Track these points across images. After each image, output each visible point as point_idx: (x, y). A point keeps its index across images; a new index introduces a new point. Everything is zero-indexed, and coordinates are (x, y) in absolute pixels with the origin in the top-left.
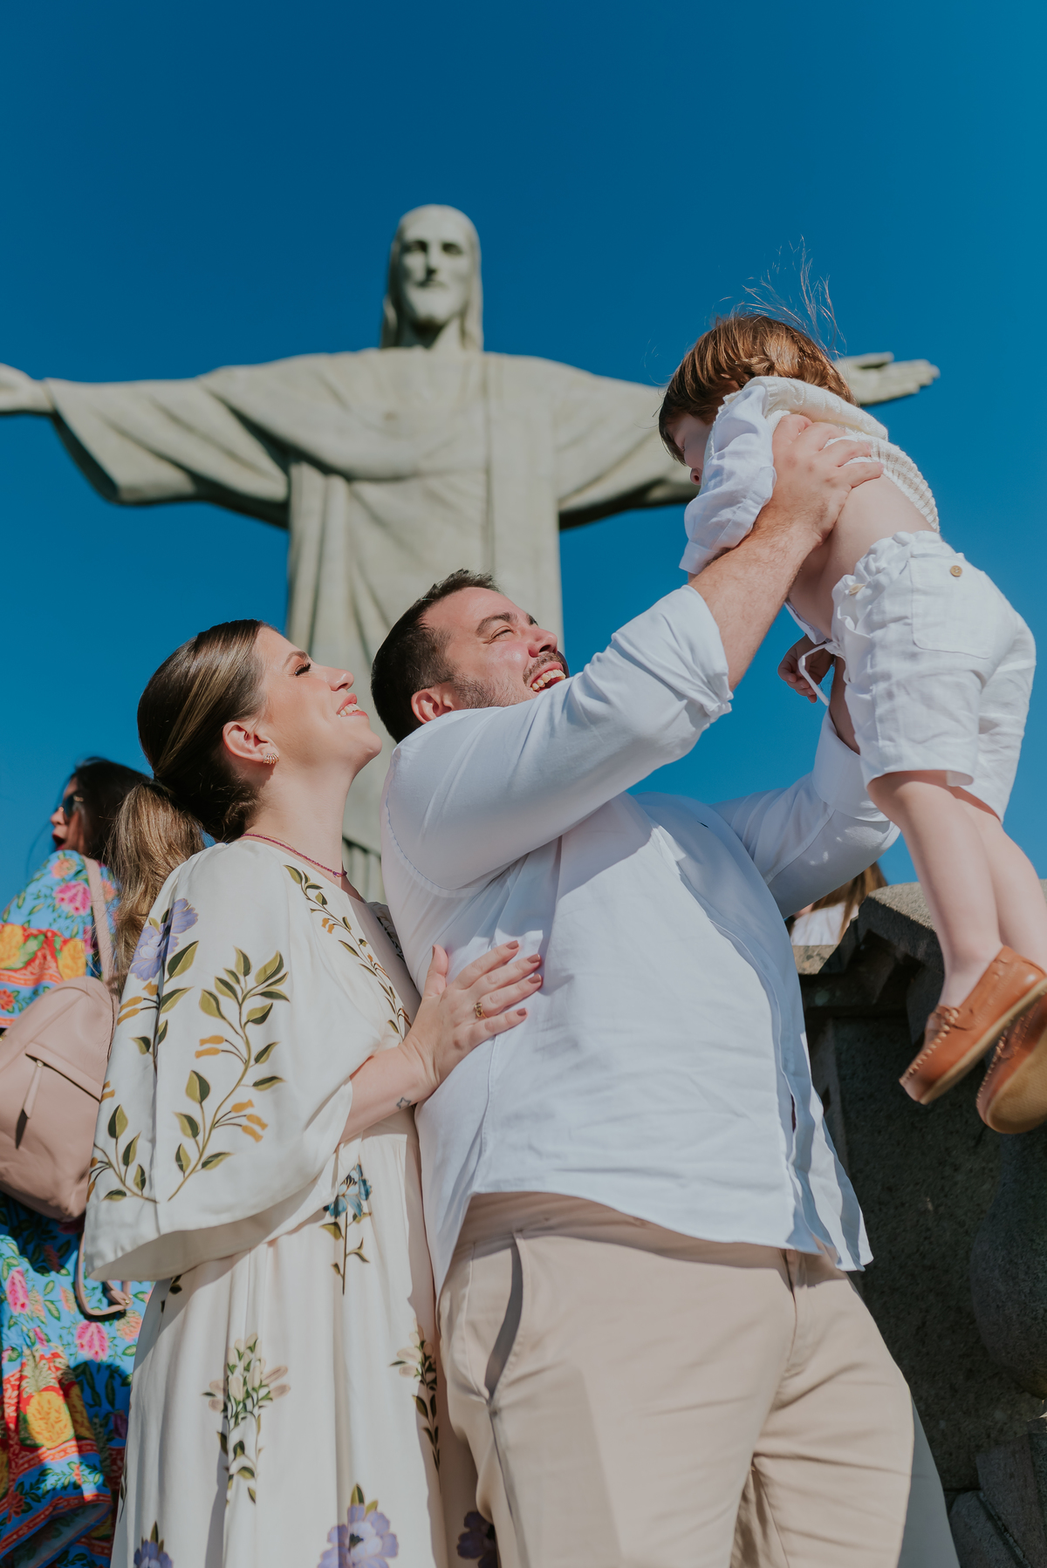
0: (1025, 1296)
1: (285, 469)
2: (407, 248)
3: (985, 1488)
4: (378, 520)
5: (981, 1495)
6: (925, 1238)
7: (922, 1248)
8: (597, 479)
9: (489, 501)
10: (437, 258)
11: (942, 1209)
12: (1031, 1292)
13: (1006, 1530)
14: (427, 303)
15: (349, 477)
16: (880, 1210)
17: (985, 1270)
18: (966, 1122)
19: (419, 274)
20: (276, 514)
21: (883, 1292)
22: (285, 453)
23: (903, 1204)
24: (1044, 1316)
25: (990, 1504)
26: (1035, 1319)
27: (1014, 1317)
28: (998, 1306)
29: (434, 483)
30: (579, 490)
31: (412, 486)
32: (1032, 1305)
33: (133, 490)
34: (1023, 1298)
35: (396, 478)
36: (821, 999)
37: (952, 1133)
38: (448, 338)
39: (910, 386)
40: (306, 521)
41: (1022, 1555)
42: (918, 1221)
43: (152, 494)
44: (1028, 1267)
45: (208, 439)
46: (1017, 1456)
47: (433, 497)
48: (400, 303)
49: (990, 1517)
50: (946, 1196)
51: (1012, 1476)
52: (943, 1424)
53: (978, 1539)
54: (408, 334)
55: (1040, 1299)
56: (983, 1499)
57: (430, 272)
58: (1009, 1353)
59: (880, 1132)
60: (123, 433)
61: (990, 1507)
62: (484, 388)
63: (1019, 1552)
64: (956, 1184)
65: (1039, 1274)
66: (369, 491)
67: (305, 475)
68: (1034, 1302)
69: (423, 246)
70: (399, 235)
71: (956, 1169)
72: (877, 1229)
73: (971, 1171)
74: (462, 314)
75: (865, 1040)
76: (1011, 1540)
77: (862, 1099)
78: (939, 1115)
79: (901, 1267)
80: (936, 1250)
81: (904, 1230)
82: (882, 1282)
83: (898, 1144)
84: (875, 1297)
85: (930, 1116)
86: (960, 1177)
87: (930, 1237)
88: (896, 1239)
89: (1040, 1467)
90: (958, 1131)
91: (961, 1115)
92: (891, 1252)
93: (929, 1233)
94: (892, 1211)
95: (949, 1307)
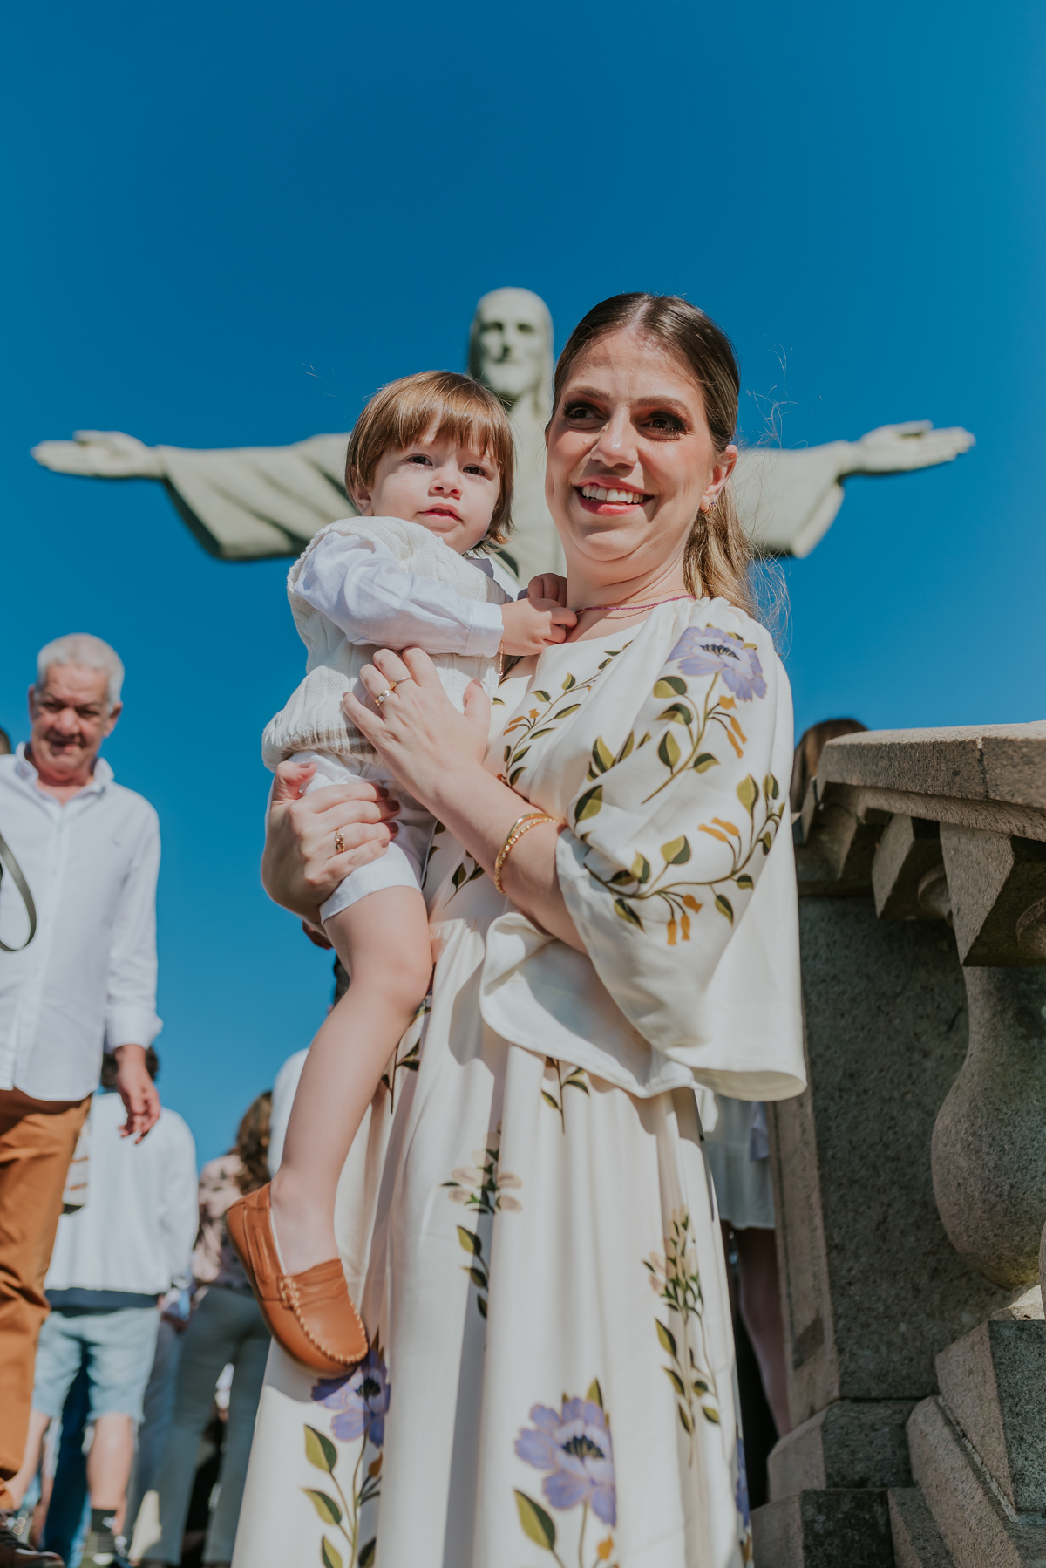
0: (989, 1171)
2: (485, 328)
3: (944, 1391)
5: (940, 1399)
6: (890, 1128)
7: (885, 1138)
11: (909, 1097)
12: (996, 1165)
13: (965, 1435)
14: (504, 378)
16: (841, 1097)
17: (946, 1145)
18: (938, 1006)
19: (496, 351)
21: (840, 1185)
23: (865, 1092)
24: (1010, 1193)
25: (949, 1408)
26: (1000, 1196)
27: (977, 1194)
28: (959, 1184)
32: (997, 1180)
33: (235, 547)
34: (987, 1173)
37: (922, 1017)
38: (522, 410)
41: (980, 1462)
42: (882, 1109)
44: (994, 1139)
45: (303, 502)
46: (976, 1349)
49: (948, 1422)
50: (913, 1083)
51: (971, 1373)
52: (903, 1327)
53: (933, 1447)
55: (1006, 1174)
56: (942, 1404)
57: (506, 351)
58: (970, 1236)
59: (842, 1016)
61: (948, 1412)
63: (977, 1459)
64: (925, 1070)
65: (1006, 1146)
68: (999, 1177)
69: (499, 326)
71: (926, 1055)
72: (837, 1117)
73: (942, 1057)
74: (535, 388)
75: (829, 919)
76: (970, 1446)
77: (824, 981)
78: (908, 998)
79: (862, 1158)
80: (901, 1141)
81: (866, 1119)
82: (841, 1173)
83: (863, 1028)
84: (832, 1188)
85: (899, 1000)
86: (929, 1064)
87: (895, 1127)
88: (857, 1128)
89: (1000, 1358)
90: (928, 1016)
91: (933, 998)
92: (850, 1142)
93: (893, 1122)
94: (853, 1098)
95: (914, 1201)
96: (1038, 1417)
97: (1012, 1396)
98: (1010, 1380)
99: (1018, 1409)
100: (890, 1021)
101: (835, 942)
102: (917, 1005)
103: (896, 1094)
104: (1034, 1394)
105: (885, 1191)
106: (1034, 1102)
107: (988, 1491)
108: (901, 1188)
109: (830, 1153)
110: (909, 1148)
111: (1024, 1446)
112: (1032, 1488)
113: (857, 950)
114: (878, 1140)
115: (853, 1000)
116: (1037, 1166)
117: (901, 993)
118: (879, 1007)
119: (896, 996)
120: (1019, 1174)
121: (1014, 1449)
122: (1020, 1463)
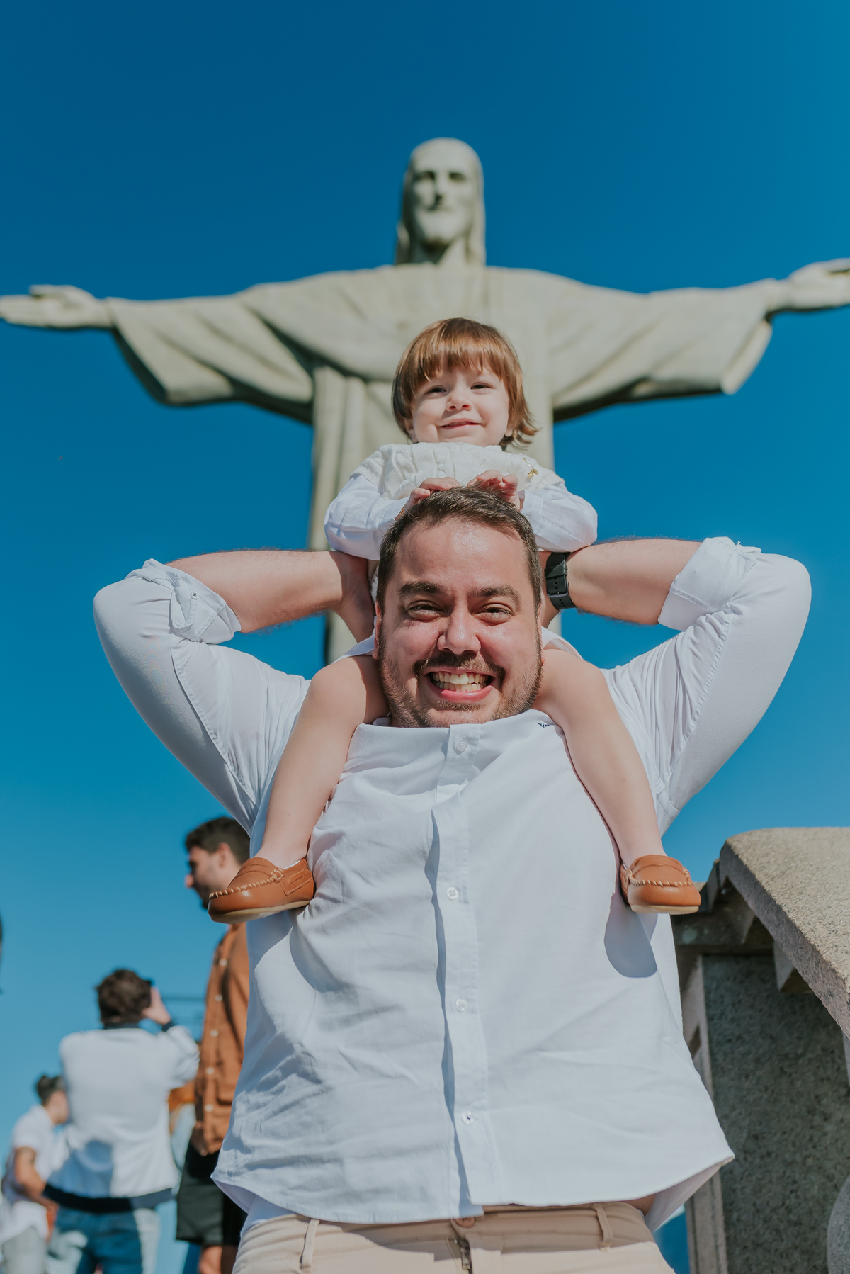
1: (310, 372)
2: (417, 177)
4: (390, 417)
6: (792, 1191)
7: (787, 1202)
8: (584, 380)
10: (444, 185)
11: (810, 1161)
14: (435, 225)
15: (366, 379)
16: (745, 1159)
18: (838, 1069)
19: (428, 200)
20: (302, 412)
21: (745, 1247)
22: (310, 359)
23: (769, 1154)
30: (571, 388)
33: (179, 393)
36: (689, 937)
37: (822, 1080)
38: (454, 257)
40: (328, 420)
42: (784, 1172)
43: (195, 395)
45: (244, 348)
48: (412, 226)
50: (815, 1147)
54: (419, 253)
57: (438, 198)
59: (747, 1076)
60: (172, 344)
62: (486, 299)
64: (825, 1134)
66: (382, 392)
67: (328, 378)
69: (431, 175)
70: (409, 165)
71: (826, 1118)
72: (742, 1179)
73: (842, 1121)
74: (467, 234)
75: (735, 978)
77: (729, 1041)
78: (810, 1060)
79: (765, 1222)
80: (803, 1205)
81: (769, 1182)
82: (746, 1236)
83: (766, 1089)
84: (737, 1251)
85: (801, 1061)
86: (829, 1128)
87: (796, 1191)
88: (760, 1191)
90: (828, 1079)
91: (833, 1061)
92: (755, 1204)
93: (795, 1186)
94: (757, 1161)
95: (815, 1267)
100: (792, 1083)
101: (740, 1002)
102: (818, 1067)
103: (798, 1158)
105: (787, 1256)
108: (803, 1252)
109: (735, 1215)
110: (810, 1212)
113: (761, 1010)
114: (780, 1204)
115: (757, 1061)
117: (803, 1055)
118: (782, 1069)
119: (798, 1057)
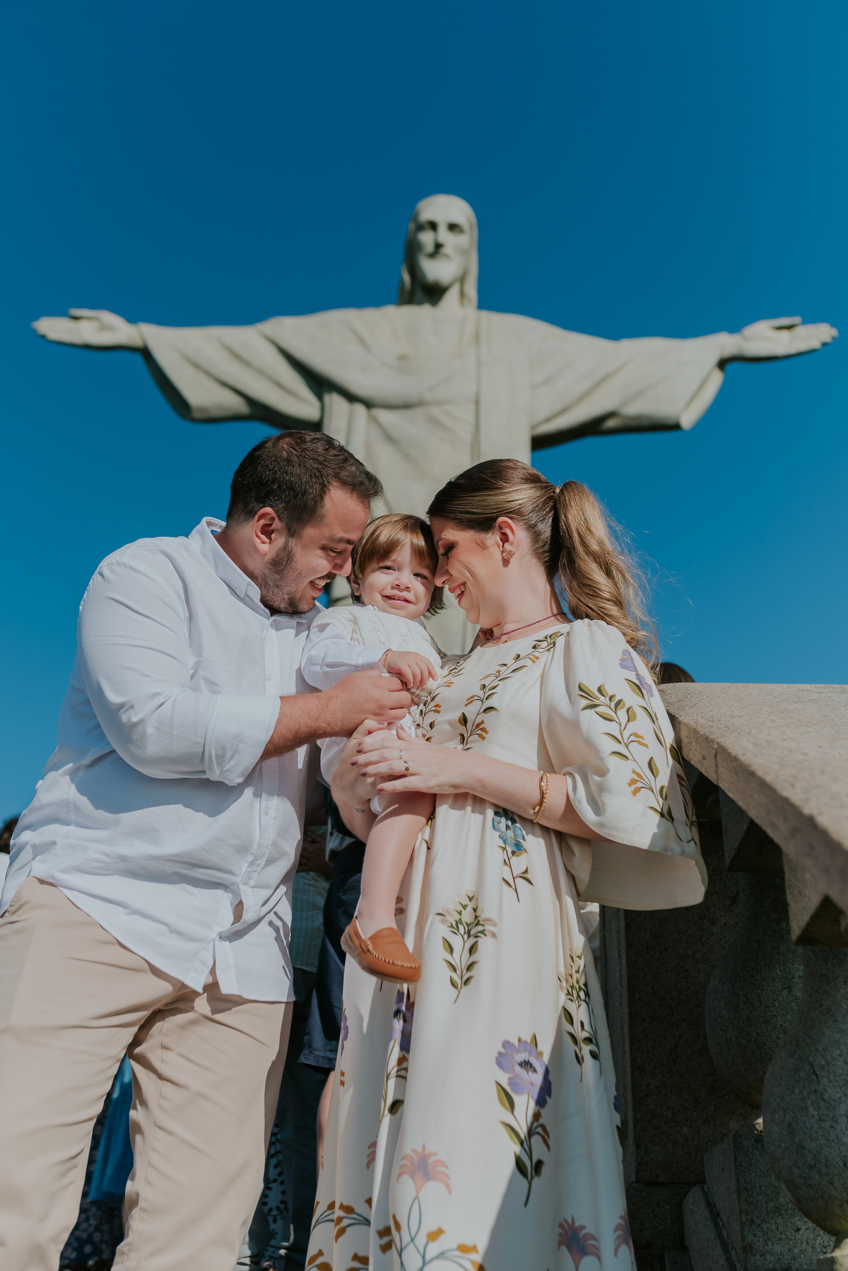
1: (320, 398)
2: (420, 227)
3: (709, 1182)
4: (390, 438)
5: (705, 1187)
6: (683, 978)
7: (679, 986)
8: (563, 411)
9: (477, 426)
10: (444, 235)
11: (699, 955)
13: (718, 1215)
14: (434, 270)
15: (369, 404)
17: (714, 1000)
18: (725, 886)
19: (430, 248)
22: (320, 384)
25: (710, 1194)
27: (734, 1039)
28: (722, 1029)
29: (434, 411)
30: (548, 420)
31: (418, 412)
33: (202, 410)
34: (741, 1023)
35: (406, 406)
38: (451, 298)
39: (815, 344)
41: (726, 1237)
42: (678, 964)
43: (218, 413)
44: (747, 999)
46: (726, 1153)
47: (434, 421)
48: (414, 270)
49: (708, 1204)
51: (723, 1170)
53: (697, 1222)
54: (419, 294)
56: (706, 1190)
57: (438, 246)
58: (729, 1069)
60: (196, 366)
61: (709, 1197)
62: (477, 338)
66: (384, 416)
67: (335, 402)
69: (433, 226)
70: (415, 217)
71: (713, 923)
74: (462, 279)
76: (721, 1223)
79: (661, 1000)
81: (666, 971)
82: (645, 1011)
84: (637, 1023)
87: (687, 978)
88: (658, 977)
89: (741, 1162)
92: (653, 987)
96: (765, 1206)
97: (746, 1189)
98: (747, 1178)
99: (751, 1199)
103: (689, 952)
104: (763, 1189)
105: (677, 1026)
106: (778, 972)
107: (728, 1258)
109: (637, 996)
111: (754, 1226)
112: (758, 1257)
114: (674, 987)
116: (777, 1021)
120: (763, 1026)
121: (746, 1228)
122: (750, 1238)
